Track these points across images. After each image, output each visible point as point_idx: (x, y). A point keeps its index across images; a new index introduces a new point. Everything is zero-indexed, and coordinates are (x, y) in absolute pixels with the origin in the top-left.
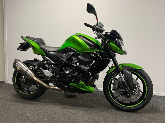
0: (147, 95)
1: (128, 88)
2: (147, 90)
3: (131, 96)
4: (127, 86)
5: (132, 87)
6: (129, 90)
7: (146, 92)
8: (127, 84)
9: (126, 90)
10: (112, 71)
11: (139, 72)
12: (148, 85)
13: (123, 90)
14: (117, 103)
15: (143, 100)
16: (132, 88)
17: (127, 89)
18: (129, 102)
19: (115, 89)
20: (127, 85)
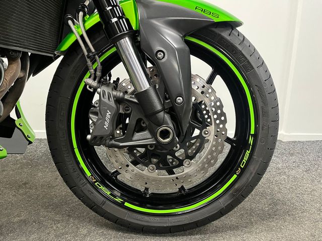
0: (251, 155)
1: (169, 126)
2: (252, 132)
3: (181, 164)
4: (162, 114)
5: (187, 120)
6: (173, 139)
7: (251, 140)
8: (163, 105)
9: (156, 139)
10: (82, 37)
11: (222, 38)
12: (260, 104)
13: (142, 138)
14: (119, 200)
15: (235, 176)
16: (185, 127)
17: (165, 134)
18: (172, 189)
19: (102, 138)
20: (164, 109)
